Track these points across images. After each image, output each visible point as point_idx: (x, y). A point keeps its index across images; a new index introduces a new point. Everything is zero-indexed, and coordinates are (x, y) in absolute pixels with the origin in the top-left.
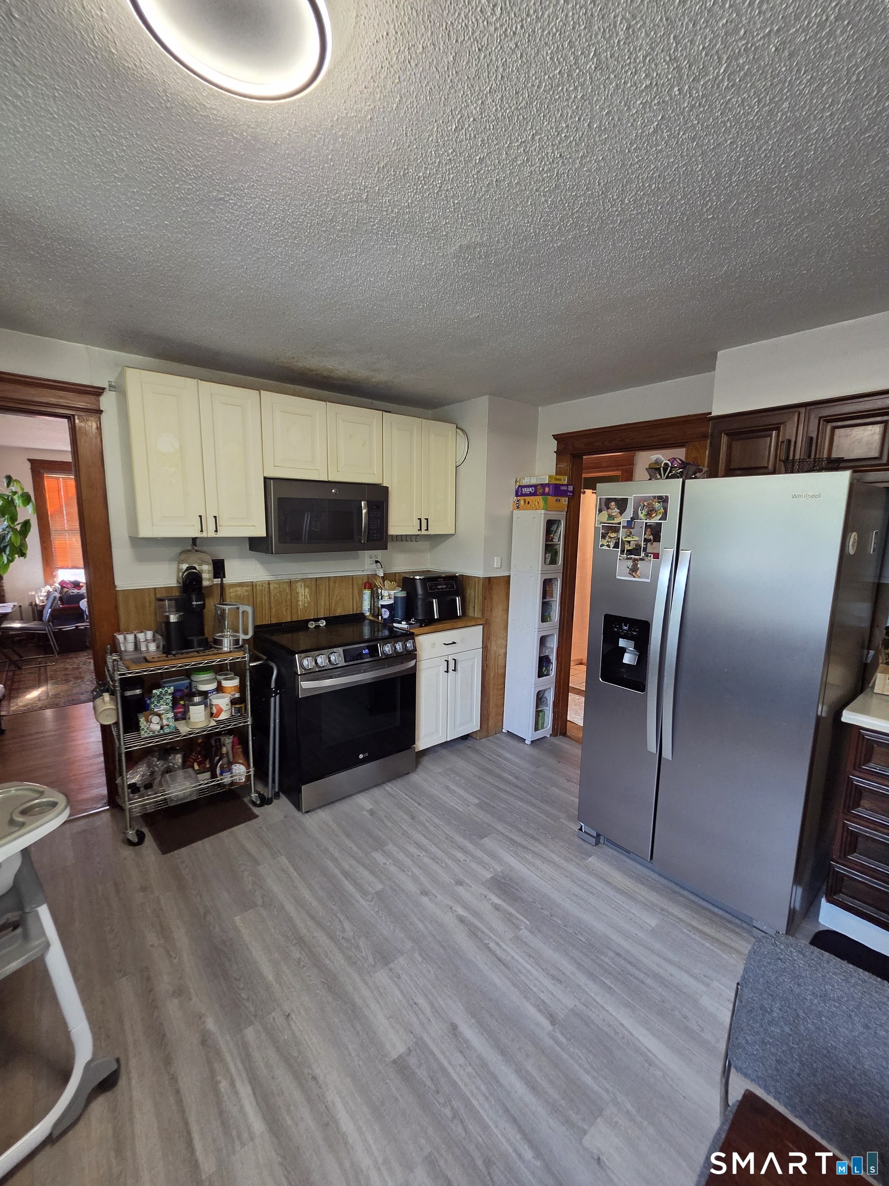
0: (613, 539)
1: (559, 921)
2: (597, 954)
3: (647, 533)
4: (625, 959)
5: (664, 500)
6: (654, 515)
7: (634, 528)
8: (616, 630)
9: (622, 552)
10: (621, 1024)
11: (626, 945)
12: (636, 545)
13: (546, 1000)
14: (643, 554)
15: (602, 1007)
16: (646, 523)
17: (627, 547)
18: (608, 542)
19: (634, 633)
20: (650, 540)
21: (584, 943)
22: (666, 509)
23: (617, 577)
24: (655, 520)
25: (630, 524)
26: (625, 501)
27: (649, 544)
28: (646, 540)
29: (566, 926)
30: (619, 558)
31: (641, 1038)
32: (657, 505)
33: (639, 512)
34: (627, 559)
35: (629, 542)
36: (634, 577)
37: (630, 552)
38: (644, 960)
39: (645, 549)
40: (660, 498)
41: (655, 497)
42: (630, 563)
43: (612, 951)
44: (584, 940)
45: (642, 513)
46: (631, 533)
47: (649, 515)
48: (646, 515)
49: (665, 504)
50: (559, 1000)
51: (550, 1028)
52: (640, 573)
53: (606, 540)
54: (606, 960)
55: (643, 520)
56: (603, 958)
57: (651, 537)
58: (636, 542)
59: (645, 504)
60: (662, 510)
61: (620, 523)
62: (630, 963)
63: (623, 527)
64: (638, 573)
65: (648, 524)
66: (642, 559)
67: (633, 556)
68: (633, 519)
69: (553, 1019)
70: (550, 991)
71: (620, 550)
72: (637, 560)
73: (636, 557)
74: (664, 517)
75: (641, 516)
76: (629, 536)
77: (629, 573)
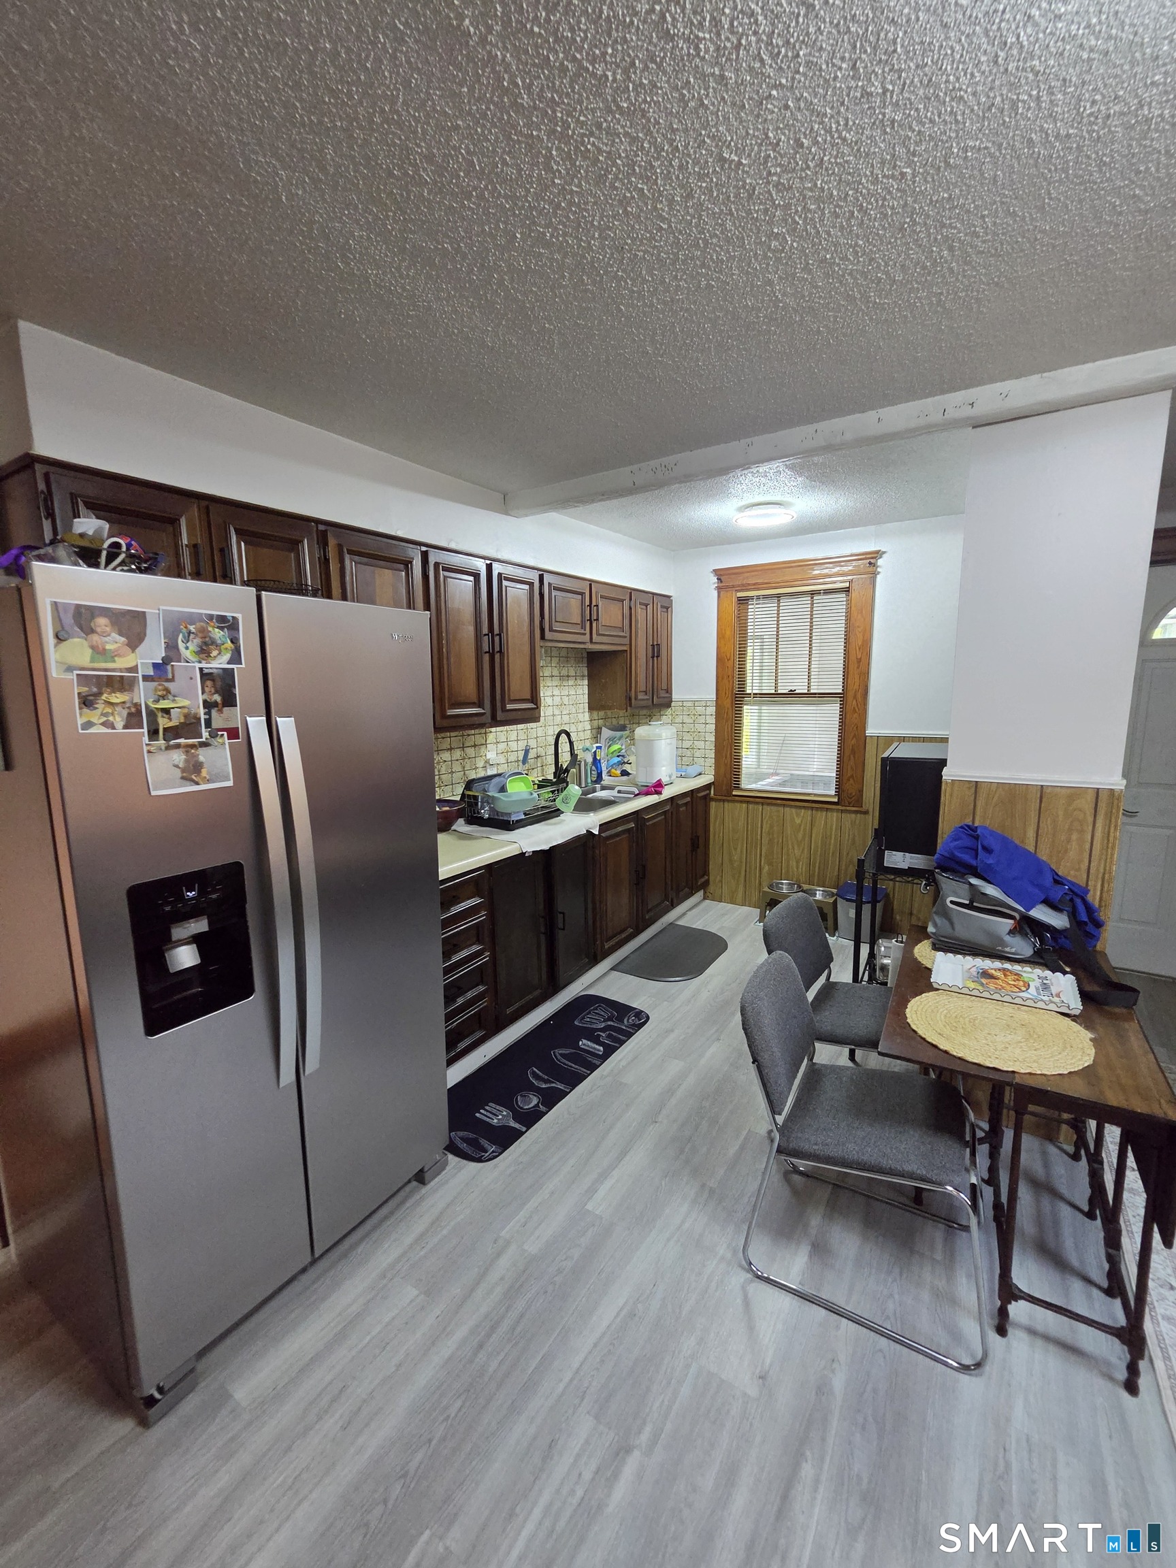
0: (118, 709)
1: (419, 1456)
2: (486, 1379)
3: (207, 689)
4: (489, 1336)
5: (230, 625)
6: (214, 653)
7: (172, 680)
8: (168, 909)
9: (153, 733)
10: (595, 1345)
11: (461, 1333)
12: (186, 716)
13: (593, 1466)
14: (205, 734)
15: (577, 1372)
16: (201, 669)
17: (163, 723)
18: (103, 714)
19: (214, 896)
20: (215, 704)
21: (464, 1402)
22: (234, 641)
23: (153, 793)
24: (219, 662)
25: (161, 670)
26: (139, 618)
27: (214, 712)
28: (208, 705)
29: (430, 1441)
30: (145, 749)
31: (605, 1324)
32: (218, 634)
33: (181, 646)
34: (168, 748)
35: (166, 711)
36: (197, 784)
37: (173, 732)
38: (484, 1310)
39: (208, 723)
40: (222, 619)
41: (211, 617)
42: (178, 757)
43: (475, 1354)
44: (459, 1404)
45: (187, 648)
46: (168, 691)
47: (204, 651)
48: (197, 653)
49: (234, 633)
50: (587, 1442)
51: (636, 1453)
52: (208, 773)
53: (98, 712)
54: (494, 1365)
55: (190, 665)
56: (491, 1370)
57: (217, 698)
58: (186, 711)
59: (192, 628)
60: (229, 644)
61: (134, 669)
62: (493, 1329)
63: (146, 678)
64: (204, 773)
65: (206, 671)
66: (205, 745)
67: (182, 741)
68: (166, 661)
69: (622, 1451)
70: (576, 1461)
71: (145, 730)
72: (193, 746)
73: (190, 741)
74: (236, 658)
75: (186, 654)
76: (164, 697)
77: (183, 778)
